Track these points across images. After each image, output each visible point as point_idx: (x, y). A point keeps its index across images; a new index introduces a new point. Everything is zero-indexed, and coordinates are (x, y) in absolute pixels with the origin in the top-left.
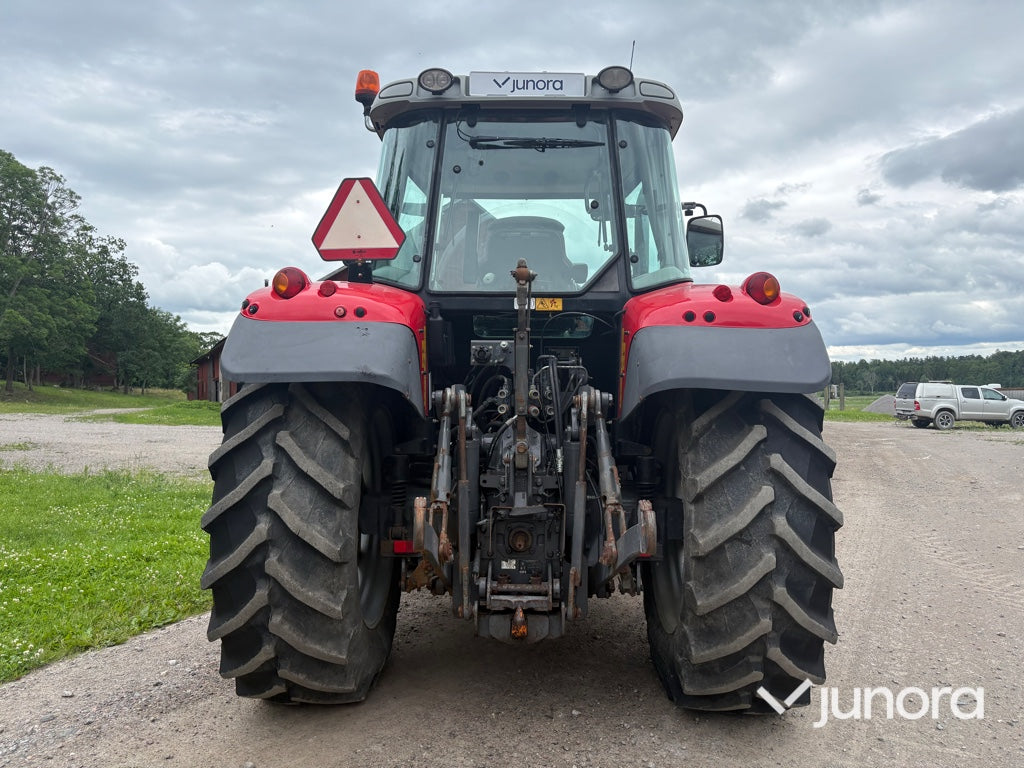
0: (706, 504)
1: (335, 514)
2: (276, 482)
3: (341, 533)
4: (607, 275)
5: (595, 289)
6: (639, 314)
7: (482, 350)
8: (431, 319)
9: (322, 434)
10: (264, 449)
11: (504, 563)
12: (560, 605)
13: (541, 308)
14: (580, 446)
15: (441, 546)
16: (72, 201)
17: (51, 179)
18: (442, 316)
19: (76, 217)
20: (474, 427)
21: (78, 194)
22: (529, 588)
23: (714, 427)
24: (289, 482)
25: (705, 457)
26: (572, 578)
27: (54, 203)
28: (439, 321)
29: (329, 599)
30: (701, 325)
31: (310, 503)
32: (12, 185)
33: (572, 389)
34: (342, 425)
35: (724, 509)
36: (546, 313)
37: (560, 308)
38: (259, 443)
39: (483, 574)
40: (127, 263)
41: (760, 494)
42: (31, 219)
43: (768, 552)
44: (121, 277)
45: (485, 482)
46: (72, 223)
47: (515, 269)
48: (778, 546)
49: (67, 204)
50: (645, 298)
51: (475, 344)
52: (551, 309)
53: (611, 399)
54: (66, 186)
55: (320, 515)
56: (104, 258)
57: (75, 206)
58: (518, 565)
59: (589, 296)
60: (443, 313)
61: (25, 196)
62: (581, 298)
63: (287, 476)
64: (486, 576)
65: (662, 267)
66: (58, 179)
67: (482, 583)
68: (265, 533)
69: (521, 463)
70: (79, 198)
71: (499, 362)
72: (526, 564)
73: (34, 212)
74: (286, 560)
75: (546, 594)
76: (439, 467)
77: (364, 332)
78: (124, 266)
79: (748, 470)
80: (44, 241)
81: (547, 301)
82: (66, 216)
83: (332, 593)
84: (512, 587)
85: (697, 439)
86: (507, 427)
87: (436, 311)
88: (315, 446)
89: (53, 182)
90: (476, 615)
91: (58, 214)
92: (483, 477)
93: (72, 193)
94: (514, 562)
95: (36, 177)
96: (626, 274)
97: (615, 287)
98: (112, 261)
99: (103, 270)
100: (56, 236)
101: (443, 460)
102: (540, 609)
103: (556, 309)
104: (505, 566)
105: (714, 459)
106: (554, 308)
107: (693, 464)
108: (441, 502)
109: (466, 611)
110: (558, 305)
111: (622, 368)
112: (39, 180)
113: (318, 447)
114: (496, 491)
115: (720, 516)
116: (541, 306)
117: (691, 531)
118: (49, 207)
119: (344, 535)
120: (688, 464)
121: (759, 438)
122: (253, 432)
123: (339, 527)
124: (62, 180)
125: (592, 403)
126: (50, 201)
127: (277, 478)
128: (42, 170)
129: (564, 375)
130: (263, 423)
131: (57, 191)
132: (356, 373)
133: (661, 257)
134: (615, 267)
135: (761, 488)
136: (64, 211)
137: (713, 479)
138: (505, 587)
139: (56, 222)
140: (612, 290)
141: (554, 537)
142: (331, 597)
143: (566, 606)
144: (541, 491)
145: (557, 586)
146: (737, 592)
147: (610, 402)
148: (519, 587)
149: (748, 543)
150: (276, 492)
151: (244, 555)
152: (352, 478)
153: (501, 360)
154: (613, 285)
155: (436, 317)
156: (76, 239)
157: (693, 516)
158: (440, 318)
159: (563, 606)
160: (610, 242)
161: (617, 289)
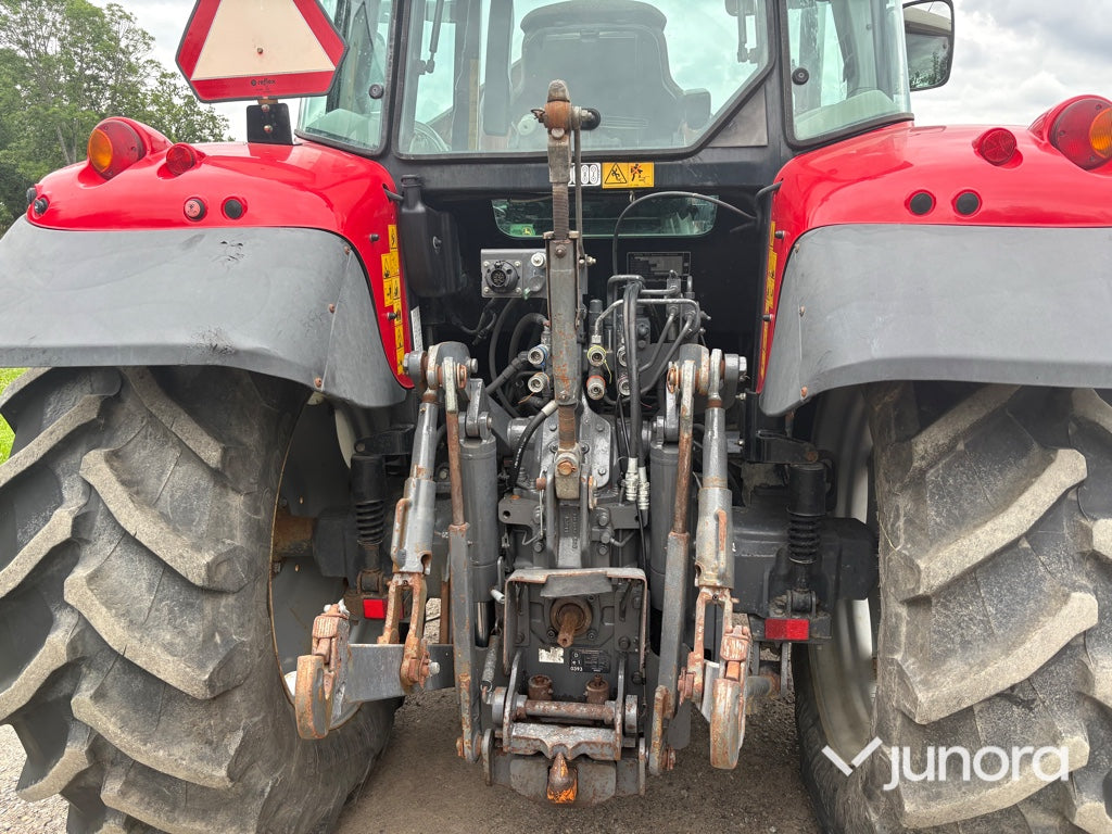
0: (936, 615)
1: (201, 610)
2: (87, 550)
3: (218, 639)
4: (744, 112)
5: (717, 143)
6: (806, 197)
7: (498, 270)
8: (404, 210)
9: (172, 454)
10: (66, 484)
11: (543, 652)
12: (637, 745)
13: (612, 183)
14: (677, 457)
15: (406, 663)
16: (145, 43)
17: (121, 17)
18: (424, 202)
19: (152, 62)
20: (484, 418)
21: (151, 35)
22: (581, 710)
23: (961, 446)
24: (109, 549)
25: (939, 514)
26: (658, 706)
27: (127, 47)
28: (418, 215)
29: (201, 759)
30: (946, 221)
31: (149, 590)
32: (80, 27)
33: (672, 337)
34: (206, 439)
35: (977, 630)
36: (621, 194)
37: (650, 182)
38: (59, 471)
39: (502, 679)
40: (215, 114)
41: (1065, 611)
42: (105, 66)
43: (1072, 732)
44: (212, 131)
45: (507, 513)
46: (148, 69)
47: (543, 107)
48: (1093, 714)
49: (141, 46)
50: (819, 160)
51: (489, 257)
52: (632, 184)
53: (743, 367)
54: (138, 25)
55: (171, 611)
56: (191, 110)
57: (149, 48)
58: (568, 656)
59: (707, 157)
60: (428, 197)
61: (97, 39)
62: (691, 160)
63: (105, 537)
64: (506, 684)
65: (851, 93)
66: (129, 18)
67: (498, 700)
68: (63, 650)
69: (567, 490)
70: (153, 39)
71: (532, 293)
72: (582, 657)
73: (109, 59)
74: (113, 693)
75: (611, 726)
76: (406, 507)
77: (233, 251)
78: (213, 118)
79: (1037, 549)
80: (122, 92)
81: (625, 168)
82: (141, 62)
83: (209, 743)
84: (552, 708)
85: (923, 472)
86: (545, 417)
87: (412, 194)
88: (159, 478)
89: (123, 22)
90: (486, 757)
91: (133, 60)
92: (503, 506)
93: (144, 33)
94: (561, 652)
95: (103, 16)
96: (782, 107)
97: (760, 137)
98: (199, 113)
99: (191, 124)
100: (134, 85)
101: (419, 487)
102: (598, 757)
103: (641, 185)
104: (545, 657)
105: (961, 521)
106: (638, 183)
107: (910, 522)
108: (411, 574)
109: (468, 752)
110: (646, 176)
111: (769, 303)
112: (107, 19)
113: (165, 479)
114: (527, 530)
115: (965, 644)
116: (612, 179)
117: (898, 657)
118: (123, 52)
119: (226, 641)
120: (897, 517)
121: (1069, 480)
122: (41, 454)
123: (213, 628)
124: (133, 19)
125: (703, 385)
126: (123, 44)
127: (88, 542)
128: (110, 7)
129: (655, 315)
130: (60, 434)
131: (128, 31)
132: (197, 347)
133: (850, 72)
134: (761, 94)
135: (1067, 596)
136: (139, 55)
137: (956, 570)
138: (541, 707)
139: (132, 70)
140: (753, 143)
141: (631, 614)
142: (207, 750)
143: (648, 746)
144: (607, 537)
145: (633, 712)
146: (995, 803)
147: (741, 373)
148: (565, 709)
149: (1028, 705)
150: (80, 574)
151: (34, 686)
152: (238, 534)
153: (537, 288)
154: (755, 133)
155: (414, 206)
156: (160, 89)
157: (904, 629)
158: (420, 208)
159: (642, 750)
160: (751, 43)
161: (764, 143)
